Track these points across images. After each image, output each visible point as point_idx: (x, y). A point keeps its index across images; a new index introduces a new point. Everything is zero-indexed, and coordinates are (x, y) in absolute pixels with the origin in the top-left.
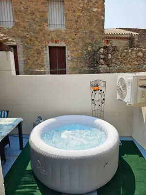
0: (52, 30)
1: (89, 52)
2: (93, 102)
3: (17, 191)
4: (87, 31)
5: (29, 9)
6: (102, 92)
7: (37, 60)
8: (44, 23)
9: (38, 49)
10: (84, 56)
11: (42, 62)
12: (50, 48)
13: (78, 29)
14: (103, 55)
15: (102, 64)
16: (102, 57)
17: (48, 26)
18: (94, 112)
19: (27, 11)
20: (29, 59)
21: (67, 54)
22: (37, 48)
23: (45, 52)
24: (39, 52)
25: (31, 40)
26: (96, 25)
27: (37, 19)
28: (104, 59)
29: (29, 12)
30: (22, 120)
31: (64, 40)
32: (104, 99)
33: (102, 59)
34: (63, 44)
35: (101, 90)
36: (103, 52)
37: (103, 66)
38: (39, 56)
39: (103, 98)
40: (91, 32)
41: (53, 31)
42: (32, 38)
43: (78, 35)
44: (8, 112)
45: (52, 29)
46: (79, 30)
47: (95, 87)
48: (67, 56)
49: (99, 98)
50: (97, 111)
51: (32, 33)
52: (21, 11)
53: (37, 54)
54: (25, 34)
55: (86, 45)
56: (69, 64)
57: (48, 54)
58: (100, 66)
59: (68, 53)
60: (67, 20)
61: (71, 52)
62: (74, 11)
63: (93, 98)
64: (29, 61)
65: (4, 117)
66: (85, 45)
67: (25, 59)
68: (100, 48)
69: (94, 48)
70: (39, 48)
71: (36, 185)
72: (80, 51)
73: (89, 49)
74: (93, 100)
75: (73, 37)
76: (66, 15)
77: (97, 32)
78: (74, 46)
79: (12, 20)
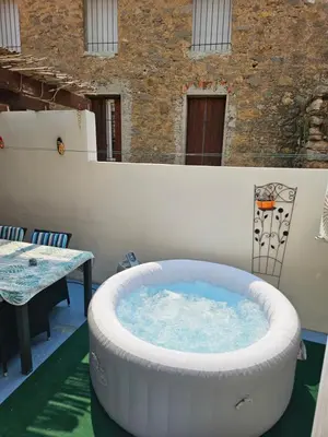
0: (197, 58)
1: (283, 109)
2: (256, 236)
3: (51, 402)
4: (284, 55)
5: (153, 11)
6: (284, 214)
7: (159, 127)
8: (183, 42)
9: (165, 103)
10: (269, 118)
11: (169, 132)
12: (191, 99)
13: (261, 52)
14: (318, 115)
15: (315, 140)
16: (317, 120)
17: (190, 48)
18: (256, 261)
19: (147, 16)
20: (143, 124)
21: (227, 115)
22: (161, 100)
23: (178, 109)
24: (165, 111)
25: (150, 82)
26: (311, 40)
27: (166, 34)
28: (320, 126)
29: (152, 18)
30: (92, 256)
31: (224, 80)
32: (286, 233)
33: (316, 126)
34: (221, 91)
35: (281, 210)
36: (322, 108)
37: (317, 145)
38: (163, 117)
39: (285, 229)
40: (296, 58)
41: (201, 60)
42: (153, 78)
43: (261, 66)
44: (69, 236)
45: (198, 54)
46: (265, 53)
47: (266, 201)
48: (226, 119)
49: (275, 229)
50: (264, 260)
51: (153, 66)
52: (134, 18)
53: (162, 113)
54: (139, 69)
55: (280, 90)
56: (230, 138)
57: (185, 114)
58: (309, 144)
59: (230, 110)
60: (236, 32)
61: (238, 109)
62: (257, 9)
63: (258, 226)
64: (143, 129)
65: (61, 247)
66: (276, 92)
67: (136, 123)
68: (312, 100)
69: (298, 98)
70: (167, 99)
71: (89, 401)
72: (260, 107)
73: (286, 101)
74: (257, 231)
75: (247, 73)
76: (234, 19)
77: (311, 55)
78: (248, 95)
79: (116, 40)
